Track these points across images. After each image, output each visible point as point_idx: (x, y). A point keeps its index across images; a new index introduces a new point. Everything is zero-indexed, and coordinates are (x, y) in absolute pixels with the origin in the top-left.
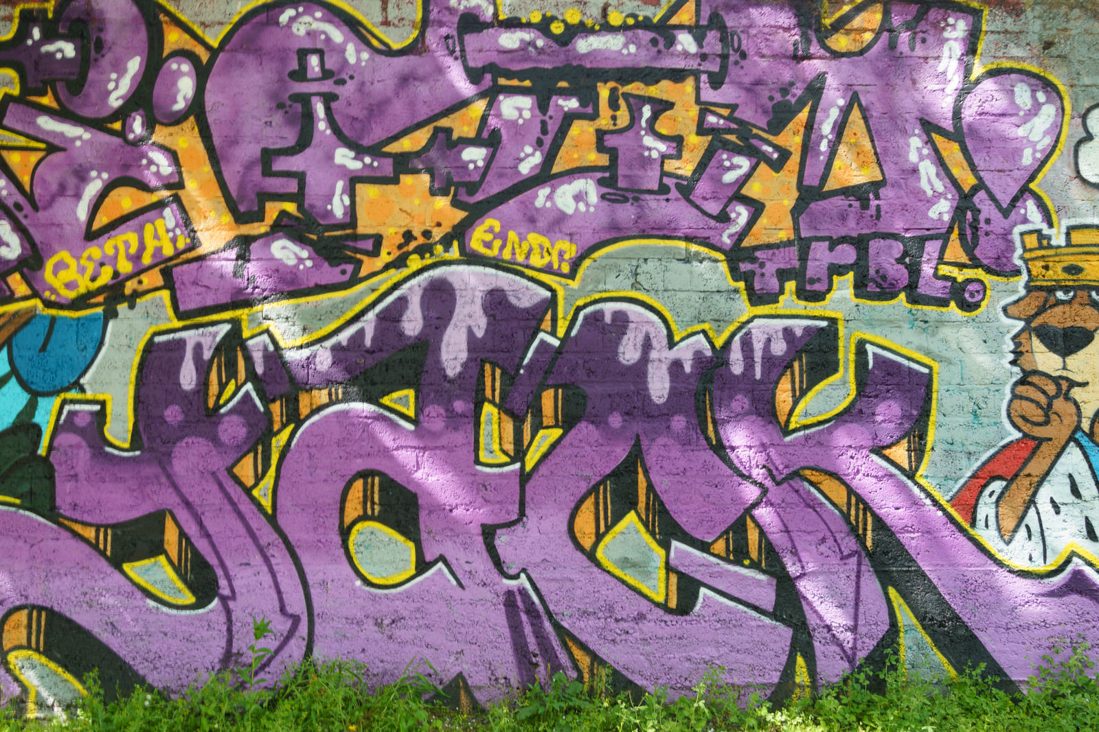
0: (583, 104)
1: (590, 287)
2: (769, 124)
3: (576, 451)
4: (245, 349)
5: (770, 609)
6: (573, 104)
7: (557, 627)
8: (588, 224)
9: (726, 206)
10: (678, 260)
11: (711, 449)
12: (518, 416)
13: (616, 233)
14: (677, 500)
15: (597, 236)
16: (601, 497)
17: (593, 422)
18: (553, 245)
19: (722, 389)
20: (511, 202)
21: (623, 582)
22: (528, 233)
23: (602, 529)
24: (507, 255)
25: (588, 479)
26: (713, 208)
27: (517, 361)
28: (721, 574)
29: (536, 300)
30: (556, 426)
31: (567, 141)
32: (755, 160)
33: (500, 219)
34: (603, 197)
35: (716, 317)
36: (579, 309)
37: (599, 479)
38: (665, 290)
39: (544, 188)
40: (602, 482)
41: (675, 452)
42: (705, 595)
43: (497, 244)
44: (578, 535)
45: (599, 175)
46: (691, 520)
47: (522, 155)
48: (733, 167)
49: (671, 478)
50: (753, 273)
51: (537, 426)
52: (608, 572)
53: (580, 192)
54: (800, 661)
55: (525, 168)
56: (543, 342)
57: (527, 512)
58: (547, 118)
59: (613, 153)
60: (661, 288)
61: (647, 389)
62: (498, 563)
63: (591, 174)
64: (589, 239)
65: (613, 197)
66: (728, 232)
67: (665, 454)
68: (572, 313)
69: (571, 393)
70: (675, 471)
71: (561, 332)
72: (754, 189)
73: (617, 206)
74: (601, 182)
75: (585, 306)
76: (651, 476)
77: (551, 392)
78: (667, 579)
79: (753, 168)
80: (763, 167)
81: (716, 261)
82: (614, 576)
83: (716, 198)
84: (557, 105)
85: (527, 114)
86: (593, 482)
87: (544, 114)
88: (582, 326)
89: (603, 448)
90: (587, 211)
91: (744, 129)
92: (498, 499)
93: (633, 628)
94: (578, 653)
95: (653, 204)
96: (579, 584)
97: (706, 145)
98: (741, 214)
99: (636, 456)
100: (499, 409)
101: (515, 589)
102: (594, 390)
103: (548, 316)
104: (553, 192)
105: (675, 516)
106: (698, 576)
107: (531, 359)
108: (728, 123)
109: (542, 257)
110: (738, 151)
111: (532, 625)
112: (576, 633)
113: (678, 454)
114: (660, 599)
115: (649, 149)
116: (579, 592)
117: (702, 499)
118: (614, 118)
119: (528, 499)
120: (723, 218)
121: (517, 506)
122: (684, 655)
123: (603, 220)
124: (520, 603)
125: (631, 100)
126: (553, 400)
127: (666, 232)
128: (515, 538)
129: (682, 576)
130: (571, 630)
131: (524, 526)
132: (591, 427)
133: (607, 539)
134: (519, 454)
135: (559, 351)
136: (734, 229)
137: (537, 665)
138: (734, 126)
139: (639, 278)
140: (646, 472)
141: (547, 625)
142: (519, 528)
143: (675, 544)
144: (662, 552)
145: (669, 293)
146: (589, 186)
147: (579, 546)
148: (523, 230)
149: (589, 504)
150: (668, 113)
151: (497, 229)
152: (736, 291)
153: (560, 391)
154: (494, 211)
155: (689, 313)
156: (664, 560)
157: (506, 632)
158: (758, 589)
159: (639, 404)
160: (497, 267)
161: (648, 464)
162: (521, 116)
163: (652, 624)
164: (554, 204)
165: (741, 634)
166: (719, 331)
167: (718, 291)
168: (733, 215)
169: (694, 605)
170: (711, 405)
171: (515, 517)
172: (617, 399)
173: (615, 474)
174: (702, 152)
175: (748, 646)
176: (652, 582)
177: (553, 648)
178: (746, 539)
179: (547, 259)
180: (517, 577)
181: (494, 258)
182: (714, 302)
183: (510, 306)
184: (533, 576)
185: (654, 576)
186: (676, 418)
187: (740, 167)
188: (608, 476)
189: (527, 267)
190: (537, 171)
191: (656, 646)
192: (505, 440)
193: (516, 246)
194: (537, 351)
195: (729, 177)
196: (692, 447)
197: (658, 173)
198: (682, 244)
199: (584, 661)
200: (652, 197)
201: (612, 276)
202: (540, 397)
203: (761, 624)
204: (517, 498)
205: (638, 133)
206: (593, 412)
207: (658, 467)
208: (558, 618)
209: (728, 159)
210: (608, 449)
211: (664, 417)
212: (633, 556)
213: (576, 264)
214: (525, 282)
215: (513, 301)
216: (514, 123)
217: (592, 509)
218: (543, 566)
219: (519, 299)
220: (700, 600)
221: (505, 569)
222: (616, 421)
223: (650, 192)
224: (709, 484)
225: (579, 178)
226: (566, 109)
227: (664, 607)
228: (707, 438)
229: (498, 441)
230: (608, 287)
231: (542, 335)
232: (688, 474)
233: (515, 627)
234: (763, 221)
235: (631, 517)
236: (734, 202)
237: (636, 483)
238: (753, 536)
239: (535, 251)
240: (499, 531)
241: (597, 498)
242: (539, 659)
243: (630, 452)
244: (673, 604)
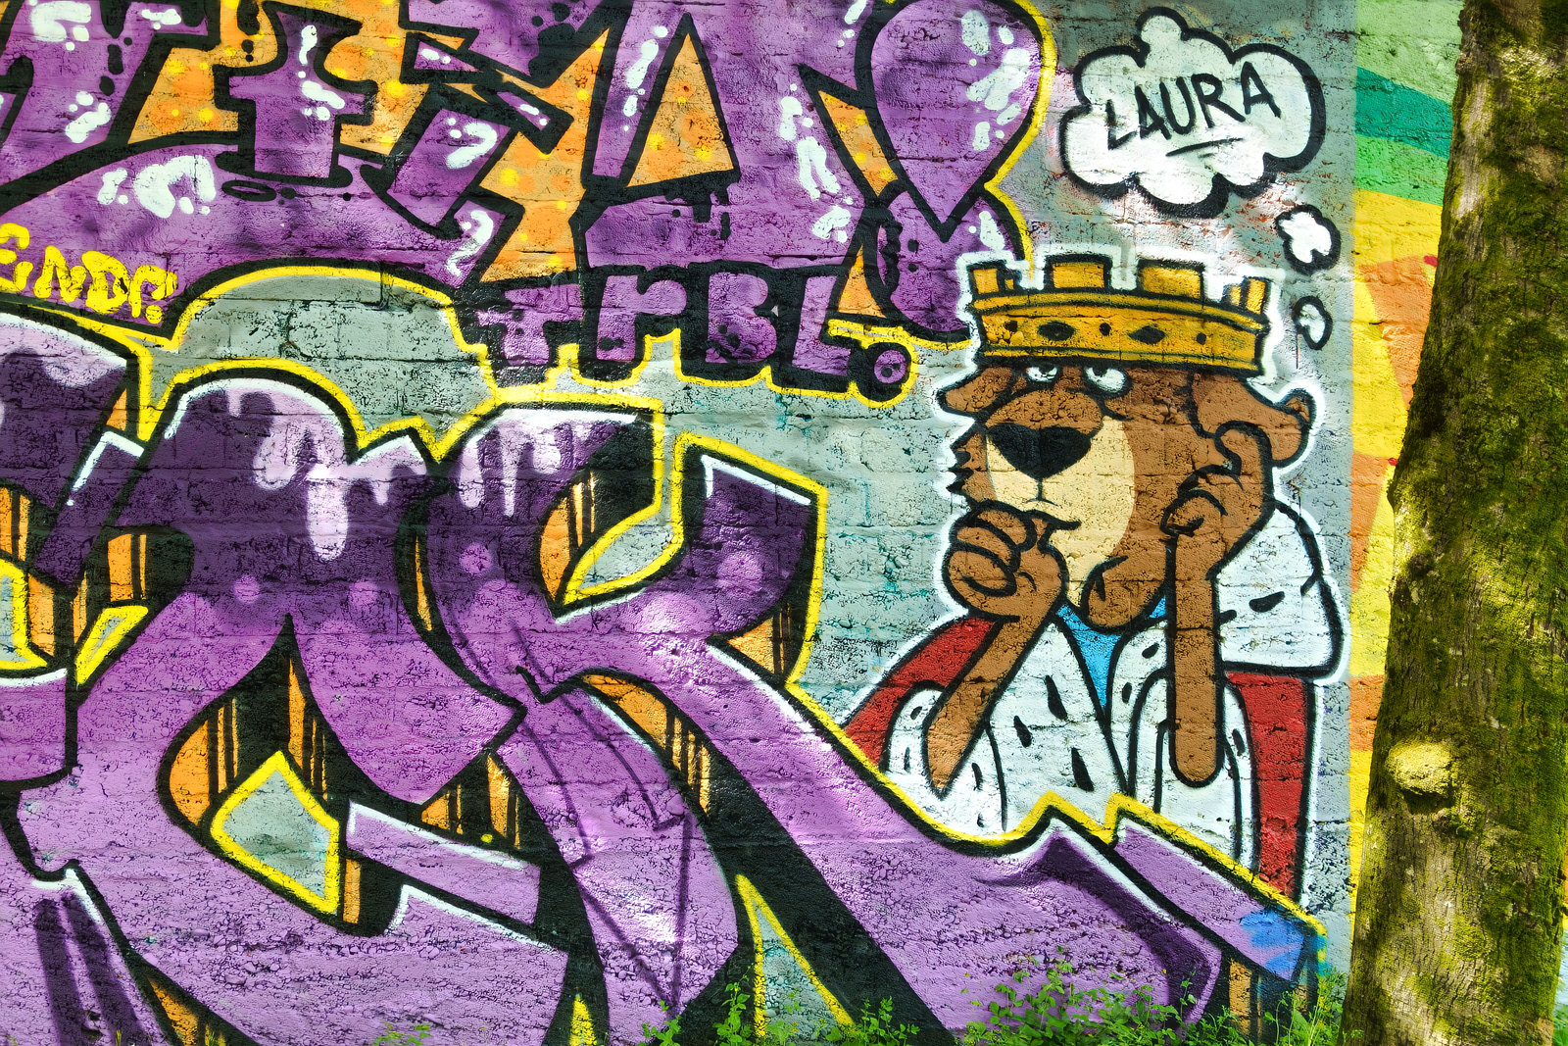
0: (189, 18)
1: (201, 351)
2: (532, 66)
3: (172, 645)
5: (527, 917)
6: (170, 18)
7: (136, 963)
8: (198, 238)
9: (453, 211)
10: (366, 304)
11: (423, 639)
12: (63, 584)
13: (250, 253)
14: (361, 732)
15: (214, 259)
16: (220, 727)
17: (205, 595)
18: (131, 274)
19: (444, 534)
20: (51, 193)
21: (261, 879)
22: (84, 251)
23: (222, 785)
24: (42, 289)
25: (196, 695)
26: (431, 212)
27: (61, 483)
28: (439, 862)
29: (99, 372)
30: (135, 601)
31: (160, 85)
32: (505, 130)
33: (29, 225)
34: (226, 189)
35: (434, 406)
36: (179, 390)
37: (215, 695)
38: (342, 358)
39: (113, 169)
40: (223, 701)
41: (357, 648)
42: (411, 897)
43: (24, 269)
44: (177, 797)
45: (219, 149)
46: (386, 766)
47: (73, 108)
48: (466, 141)
49: (351, 692)
50: (504, 329)
51: (100, 602)
52: (234, 863)
53: (184, 178)
54: (580, 1008)
55: (78, 133)
56: (111, 450)
57: (82, 757)
58: (119, 42)
59: (246, 110)
60: (333, 353)
61: (306, 534)
62: (24, 853)
63: (204, 147)
64: (199, 263)
65: (244, 189)
66: (457, 254)
67: (340, 649)
68: (166, 397)
69: (163, 540)
70: (358, 680)
71: (145, 431)
72: (503, 181)
73: (253, 205)
74: (221, 162)
75: (192, 384)
76: (314, 688)
77: (126, 540)
78: (343, 872)
79: (504, 144)
80: (521, 141)
81: (437, 307)
82: (242, 868)
83: (434, 196)
84: (140, 20)
85: (82, 34)
86: (205, 701)
87: (116, 36)
88: (184, 420)
89: (223, 640)
90: (197, 213)
91: (486, 72)
92: (25, 734)
93: (279, 961)
94: (173, 1009)
95: (320, 204)
96: (178, 885)
97: (419, 99)
98: (481, 225)
99: (287, 654)
100: (26, 572)
101: (57, 898)
102: (205, 536)
103: (122, 403)
104: (131, 177)
105: (357, 760)
106: (398, 865)
107: (89, 480)
108: (458, 62)
109: (111, 295)
110: (472, 111)
111: (89, 961)
112: (171, 974)
113: (364, 650)
114: (330, 907)
115: (313, 104)
116: (177, 899)
117: (407, 728)
118: (248, 46)
119: (81, 734)
120: (450, 231)
121: (61, 747)
122: (372, 1005)
123: (227, 229)
124: (65, 924)
125: (280, 14)
126: (129, 555)
127: (343, 254)
128: (56, 805)
129: (370, 867)
130: (162, 968)
131: (74, 784)
132: (201, 603)
133: (232, 803)
134: (65, 653)
135: (142, 466)
136: (467, 251)
137: (97, 1033)
138: (468, 67)
139: (294, 336)
140: (305, 683)
141: (117, 961)
142: (64, 786)
143: (356, 809)
144: (333, 825)
145: (348, 364)
146: (200, 169)
147: (177, 818)
148: (74, 245)
149: (198, 741)
150: (348, 40)
151: (24, 242)
152: (472, 360)
153: (143, 538)
154: (19, 209)
155: (385, 399)
156: (336, 838)
157: (38, 976)
158: (508, 885)
159: (291, 561)
160: (24, 312)
161: (309, 668)
162: (70, 38)
163: (314, 952)
164: (133, 199)
165: (477, 965)
166: (440, 432)
167: (439, 361)
168: (466, 226)
169: (391, 916)
170: (424, 562)
171: (56, 767)
172: (250, 553)
173: (246, 687)
174: (411, 112)
175: (488, 986)
176: (314, 878)
177: (128, 1002)
178: (486, 798)
179: (120, 298)
180: (58, 875)
181: (19, 295)
182: (432, 380)
183: (50, 383)
184: (91, 872)
185: (317, 866)
186: (360, 585)
187: (478, 140)
188: (234, 690)
189: (83, 312)
190: (101, 139)
191: (321, 991)
192: (37, 627)
193: (60, 274)
194: (100, 465)
195: (460, 158)
196: (389, 637)
197: (328, 148)
198: (374, 277)
199: (186, 1022)
200: (320, 190)
201: (242, 332)
202: (105, 550)
203: (511, 946)
204: (60, 732)
205: (291, 76)
206: (205, 575)
207: (325, 674)
208: (139, 947)
209: (458, 127)
210: (233, 641)
211: (338, 584)
212: (279, 832)
213: (174, 310)
214: (77, 340)
215: (55, 374)
216: (57, 49)
217: (204, 748)
218: (110, 853)
219: (66, 371)
220: (403, 907)
221: (38, 862)
222: (247, 591)
223: (314, 181)
224: (419, 701)
225: (181, 153)
226: (157, 27)
227: (336, 921)
228: (417, 621)
229: (23, 629)
230: (235, 350)
231: (109, 437)
232: (381, 684)
233: (55, 967)
234: (520, 237)
235: (277, 762)
236: (469, 204)
237: (285, 701)
238: (499, 789)
239: (96, 285)
240: (25, 794)
241: (213, 731)
242: (101, 1023)
243: (275, 647)
244: (352, 915)
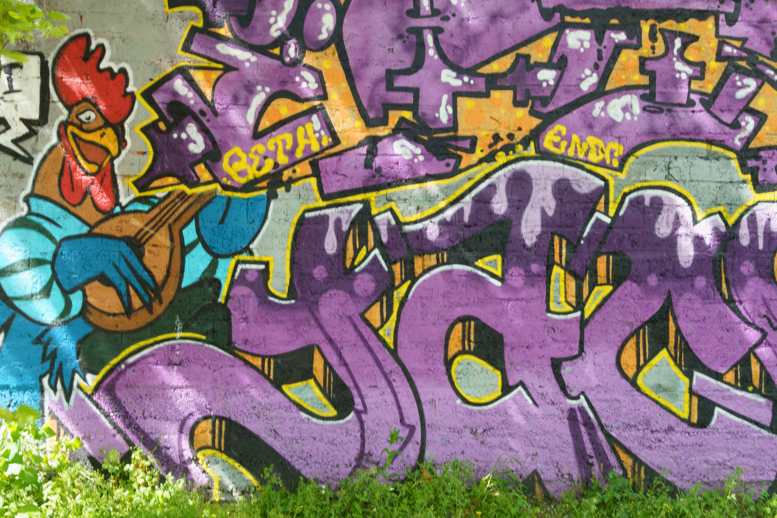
0: (629, 37)
1: (634, 178)
2: (772, 53)
3: (622, 303)
4: (373, 223)
5: (768, 425)
6: (622, 37)
7: (608, 436)
8: (633, 130)
9: (738, 116)
10: (701, 158)
11: (724, 302)
12: (579, 276)
13: (654, 136)
14: (698, 341)
15: (639, 139)
16: (641, 338)
17: (635, 281)
18: (606, 146)
19: (733, 257)
20: (575, 112)
21: (657, 403)
22: (587, 136)
23: (642, 362)
24: (571, 153)
25: (631, 324)
26: (728, 118)
27: (578, 234)
28: (732, 397)
29: (593, 188)
30: (608, 284)
31: (617, 66)
32: (760, 81)
33: (566, 126)
34: (644, 109)
35: (729, 202)
36: (625, 195)
37: (639, 324)
38: (691, 181)
39: (599, 101)
40: (642, 326)
41: (697, 305)
42: (718, 413)
43: (564, 144)
44: (623, 367)
45: (641, 92)
46: (709, 356)
47: (583, 76)
48: (744, 86)
49: (694, 324)
50: (758, 168)
51: (593, 284)
52: (646, 395)
53: (627, 105)
55: (585, 86)
56: (598, 220)
57: (586, 348)
58: (602, 48)
59: (652, 75)
60: (688, 179)
61: (676, 256)
62: (563, 387)
63: (635, 91)
64: (633, 141)
65: (652, 109)
66: (738, 136)
67: (690, 306)
68: (620, 198)
69: (619, 258)
70: (697, 319)
71: (612, 212)
72: (759, 104)
73: (655, 116)
74: (643, 98)
75: (630, 192)
76: (679, 322)
77: (604, 258)
78: (691, 401)
79: (759, 87)
80: (767, 86)
81: (729, 159)
82: (650, 398)
83: (730, 110)
84: (610, 38)
85: (587, 45)
86: (635, 327)
87: (600, 44)
88: (628, 208)
89: (643, 301)
90: (632, 119)
91: (752, 57)
92: (564, 339)
93: (665, 438)
94: (623, 456)
95: (682, 115)
96: (624, 404)
97: (723, 69)
98: (749, 123)
99: (668, 307)
100: (565, 271)
101: (576, 408)
102: (637, 257)
103: (602, 200)
104: (606, 104)
105: (697, 354)
106: (713, 399)
107: (589, 233)
108: (740, 52)
109: (598, 154)
110: (746, 73)
111: (589, 434)
112: (622, 441)
113: (700, 306)
114: (685, 416)
115: (680, 72)
116: (624, 410)
117: (717, 340)
118: (653, 48)
119: (586, 339)
120: (736, 126)
121: (577, 344)
122: (703, 458)
123: (644, 127)
124: (580, 418)
125: (666, 34)
126: (605, 264)
127: (692, 136)
128: (576, 368)
129: (701, 398)
130: (618, 439)
131: (583, 360)
132: (634, 285)
133: (645, 370)
134: (580, 305)
135: (610, 227)
136: (744, 134)
137: (592, 465)
138: (744, 54)
139: (671, 172)
140: (675, 319)
141: (600, 434)
142: (579, 361)
143: (697, 374)
144: (687, 380)
145: (694, 183)
146: (633, 100)
147: (624, 375)
148: (583, 134)
149: (632, 343)
150: (694, 44)
151: (564, 133)
152: (744, 182)
153: (611, 257)
154: (562, 119)
155: (708, 199)
156: (688, 386)
157: (570, 439)
158: (759, 409)
159: (670, 268)
160: (564, 162)
161: (677, 314)
162: (582, 45)
163: (679, 434)
164: (607, 114)
165: (746, 443)
166: (731, 213)
167: (731, 182)
168: (743, 124)
169: (710, 420)
170: (725, 269)
171: (576, 353)
172: (654, 264)
173: (652, 321)
174: (720, 74)
175: (751, 452)
176: (678, 403)
177: (605, 452)
178: (750, 371)
179: (601, 156)
180: (577, 398)
181: (562, 155)
182: (728, 190)
183: (573, 192)
184: (590, 397)
185: (680, 398)
186: (698, 278)
187: (749, 86)
188: (647, 323)
189: (587, 162)
190: (594, 89)
191: (682, 451)
192: (569, 294)
193: (578, 146)
194: (593, 227)
195: (741, 94)
196: (710, 301)
197: (687, 91)
198: (704, 146)
199: (628, 462)
200: (682, 109)
201: (650, 171)
202: (596, 262)
203: (761, 435)
204: (578, 338)
205: (671, 60)
206: (636, 273)
207: (684, 316)
208: (608, 429)
209: (740, 80)
210: (647, 302)
211: (689, 278)
212: (665, 383)
213: (623, 160)
214: (584, 173)
215: (576, 188)
216: (577, 51)
217: (634, 347)
218: (597, 390)
219: (580, 187)
220: (715, 417)
221: (569, 392)
222: (653, 280)
223: (680, 105)
224: (722, 328)
225: (626, 94)
226: (617, 41)
227: (688, 422)
228: (722, 294)
229: (563, 294)
230: (648, 178)
231: (597, 215)
232: (707, 321)
233: (576, 436)
234: (766, 128)
235: (664, 353)
236: (744, 114)
237: (667, 327)
238: (755, 368)
239: (592, 150)
240: (564, 363)
241: (638, 339)
242: (594, 460)
243: (663, 305)
244: (695, 419)
